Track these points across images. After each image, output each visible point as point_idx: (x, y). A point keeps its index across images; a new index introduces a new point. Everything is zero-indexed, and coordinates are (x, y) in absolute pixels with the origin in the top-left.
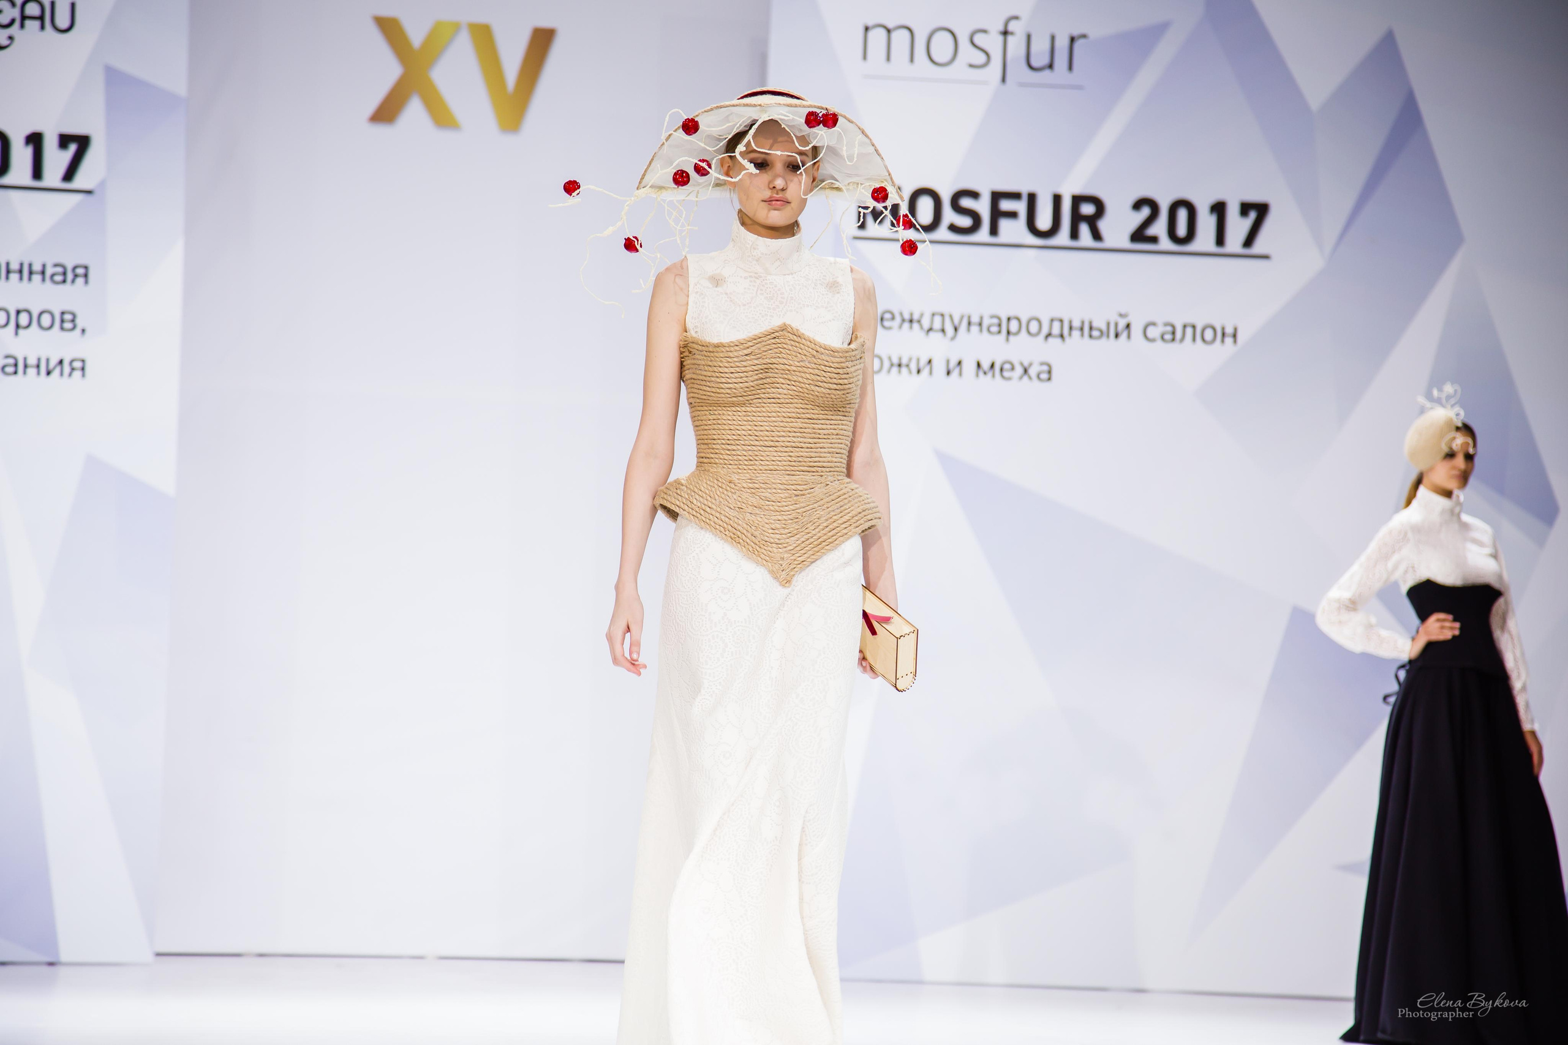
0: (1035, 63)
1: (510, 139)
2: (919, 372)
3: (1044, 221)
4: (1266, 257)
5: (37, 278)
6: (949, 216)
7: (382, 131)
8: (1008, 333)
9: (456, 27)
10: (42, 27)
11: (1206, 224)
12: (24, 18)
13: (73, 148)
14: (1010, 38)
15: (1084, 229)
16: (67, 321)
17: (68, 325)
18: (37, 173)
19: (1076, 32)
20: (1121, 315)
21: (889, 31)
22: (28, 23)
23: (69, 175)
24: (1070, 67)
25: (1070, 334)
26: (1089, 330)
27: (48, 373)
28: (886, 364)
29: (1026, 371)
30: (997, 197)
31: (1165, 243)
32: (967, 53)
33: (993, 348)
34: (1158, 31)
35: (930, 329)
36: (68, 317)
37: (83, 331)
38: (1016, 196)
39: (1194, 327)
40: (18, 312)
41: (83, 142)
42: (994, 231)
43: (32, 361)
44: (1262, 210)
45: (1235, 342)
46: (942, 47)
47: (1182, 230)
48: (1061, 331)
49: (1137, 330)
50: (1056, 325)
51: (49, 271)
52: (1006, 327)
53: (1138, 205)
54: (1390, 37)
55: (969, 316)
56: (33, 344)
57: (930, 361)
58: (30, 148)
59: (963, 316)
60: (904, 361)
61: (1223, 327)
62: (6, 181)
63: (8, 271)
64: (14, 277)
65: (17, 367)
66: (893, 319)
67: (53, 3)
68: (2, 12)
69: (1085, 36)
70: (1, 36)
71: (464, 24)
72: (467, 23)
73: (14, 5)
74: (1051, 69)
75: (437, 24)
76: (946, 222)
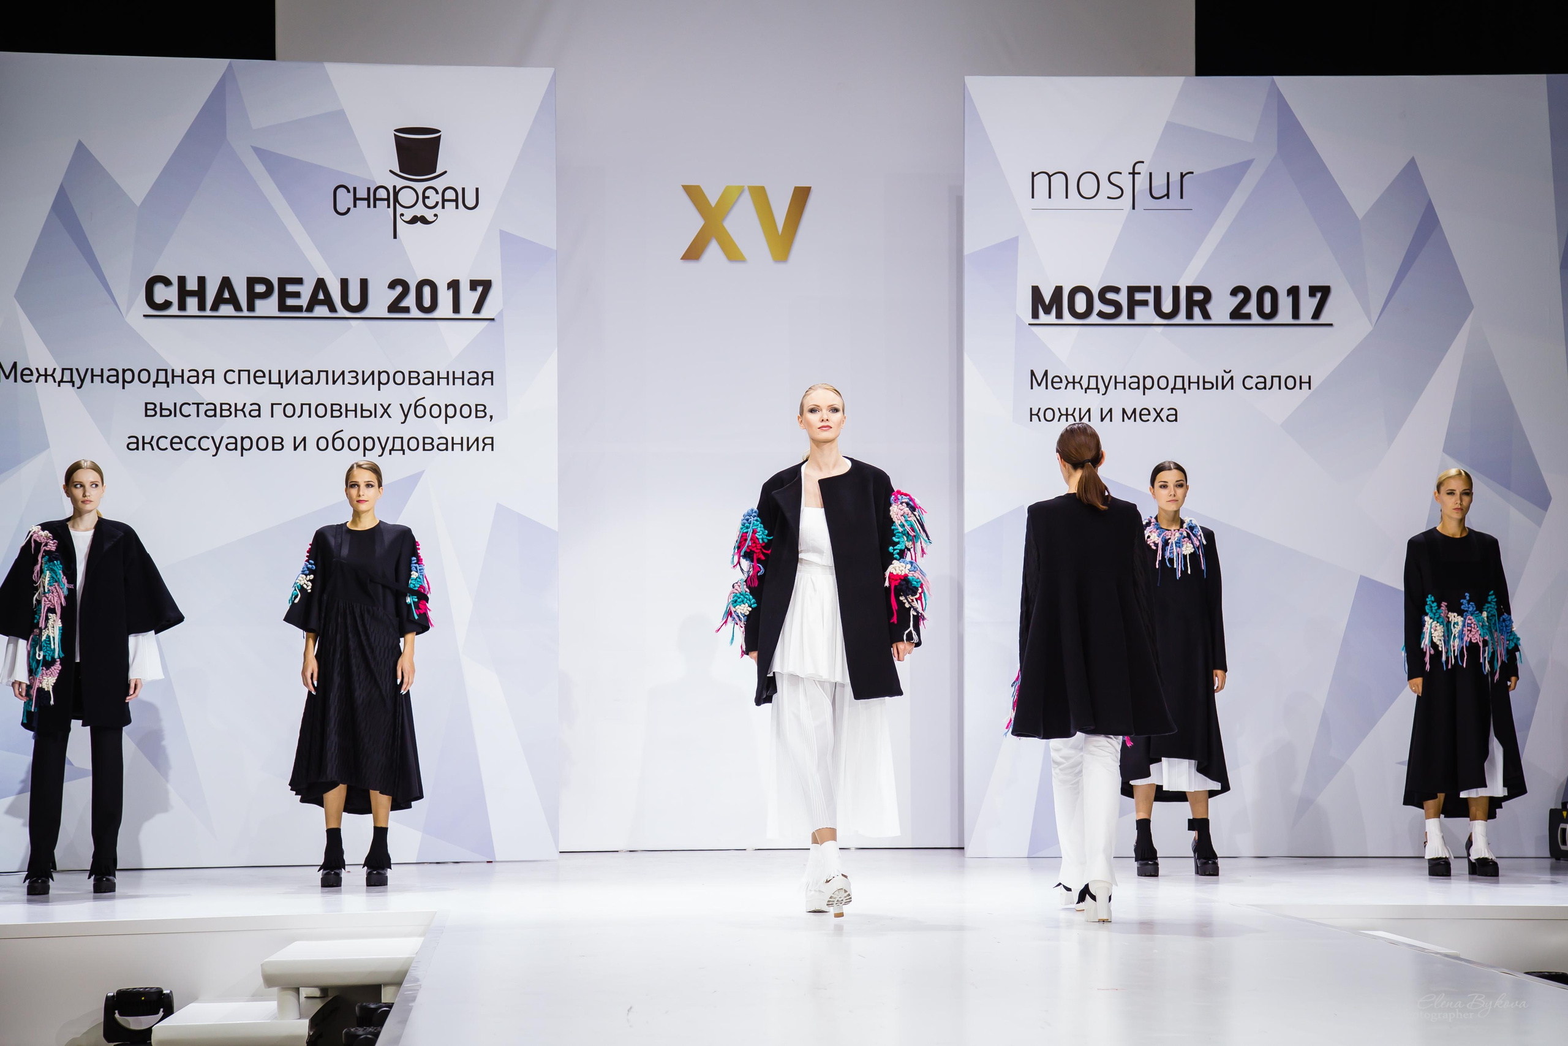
0: (1156, 193)
1: (781, 266)
3: (1167, 307)
4: (1331, 325)
5: (458, 382)
6: (1098, 306)
7: (691, 265)
8: (1145, 387)
9: (741, 190)
10: (457, 207)
11: (1285, 303)
12: (444, 200)
13: (480, 289)
14: (1136, 175)
15: (1197, 311)
16: (480, 411)
17: (482, 414)
18: (456, 309)
19: (1184, 172)
20: (1225, 371)
21: (1050, 177)
22: (446, 204)
23: (478, 309)
24: (1182, 197)
25: (1189, 388)
26: (1203, 383)
27: (469, 449)
28: (1057, 414)
29: (1158, 415)
30: (1132, 290)
31: (1256, 319)
32: (1107, 189)
33: (1133, 400)
34: (1244, 166)
35: (1088, 388)
36: (480, 408)
37: (491, 417)
38: (1146, 289)
39: (1280, 377)
40: (447, 406)
41: (487, 285)
42: (1131, 315)
43: (457, 440)
44: (1325, 291)
45: (1310, 388)
46: (1088, 186)
47: (1267, 309)
48: (1183, 384)
49: (1238, 382)
50: (1179, 380)
51: (467, 377)
52: (1141, 384)
54: (1412, 163)
55: (1116, 377)
56: (458, 428)
57: (1089, 410)
58: (451, 291)
59: (1111, 377)
60: (1070, 412)
61: (1301, 377)
62: (435, 315)
63: (439, 378)
64: (443, 382)
65: (447, 444)
66: (1061, 382)
67: (463, 189)
68: (428, 197)
69: (1192, 173)
70: (429, 215)
71: (746, 187)
72: (748, 187)
73: (437, 193)
74: (1168, 198)
75: (727, 188)
76: (1096, 311)
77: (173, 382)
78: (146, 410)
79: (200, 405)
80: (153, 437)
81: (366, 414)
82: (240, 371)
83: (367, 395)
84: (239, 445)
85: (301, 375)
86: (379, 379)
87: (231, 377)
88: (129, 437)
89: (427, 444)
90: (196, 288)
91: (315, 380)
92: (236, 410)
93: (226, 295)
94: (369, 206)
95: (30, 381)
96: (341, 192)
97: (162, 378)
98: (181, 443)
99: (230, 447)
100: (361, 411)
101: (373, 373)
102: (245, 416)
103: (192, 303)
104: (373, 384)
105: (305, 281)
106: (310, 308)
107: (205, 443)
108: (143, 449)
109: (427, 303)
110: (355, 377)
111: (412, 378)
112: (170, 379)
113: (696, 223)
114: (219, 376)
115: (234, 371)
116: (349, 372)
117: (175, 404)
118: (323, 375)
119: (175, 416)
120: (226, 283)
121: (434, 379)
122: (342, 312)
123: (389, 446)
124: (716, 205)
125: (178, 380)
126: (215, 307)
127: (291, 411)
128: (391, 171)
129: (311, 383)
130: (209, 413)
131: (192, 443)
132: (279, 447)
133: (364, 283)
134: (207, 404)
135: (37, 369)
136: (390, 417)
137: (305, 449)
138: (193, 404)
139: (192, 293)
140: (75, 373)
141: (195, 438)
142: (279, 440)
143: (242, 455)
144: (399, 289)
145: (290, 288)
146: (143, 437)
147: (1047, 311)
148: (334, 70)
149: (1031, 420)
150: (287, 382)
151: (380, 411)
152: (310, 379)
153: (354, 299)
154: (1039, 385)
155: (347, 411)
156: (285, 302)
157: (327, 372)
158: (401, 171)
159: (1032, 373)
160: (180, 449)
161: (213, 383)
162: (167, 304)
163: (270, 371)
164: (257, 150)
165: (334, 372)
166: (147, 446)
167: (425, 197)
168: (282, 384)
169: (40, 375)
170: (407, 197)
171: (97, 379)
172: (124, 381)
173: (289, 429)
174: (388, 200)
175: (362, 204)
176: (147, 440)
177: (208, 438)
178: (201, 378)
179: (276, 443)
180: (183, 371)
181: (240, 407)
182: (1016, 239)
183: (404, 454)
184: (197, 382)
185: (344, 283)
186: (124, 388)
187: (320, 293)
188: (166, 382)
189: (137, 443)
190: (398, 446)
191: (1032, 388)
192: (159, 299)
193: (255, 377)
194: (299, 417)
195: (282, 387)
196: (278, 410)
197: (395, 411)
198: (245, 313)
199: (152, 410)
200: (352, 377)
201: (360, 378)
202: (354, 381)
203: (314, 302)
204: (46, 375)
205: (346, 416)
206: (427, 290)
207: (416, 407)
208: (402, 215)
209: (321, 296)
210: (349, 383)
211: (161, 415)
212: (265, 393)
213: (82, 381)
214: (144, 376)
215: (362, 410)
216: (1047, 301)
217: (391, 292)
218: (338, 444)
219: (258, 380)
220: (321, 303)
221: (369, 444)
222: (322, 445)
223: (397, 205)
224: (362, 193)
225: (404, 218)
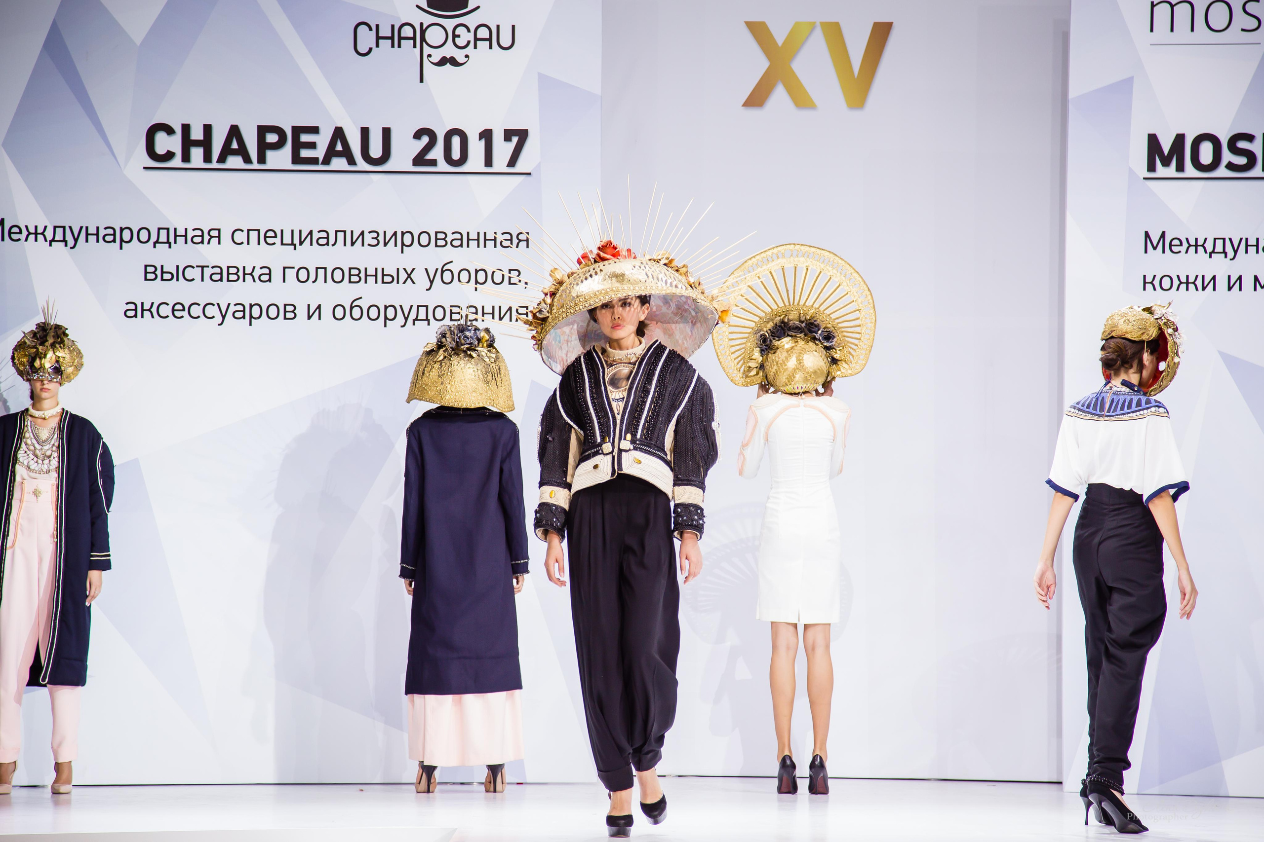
1: (856, 114)
2: (1204, 288)
5: (490, 244)
6: (1227, 156)
7: (753, 112)
9: (813, 26)
10: (491, 47)
12: (476, 39)
13: (515, 139)
16: (512, 277)
17: (516, 280)
18: (489, 162)
21: (1172, 6)
22: (479, 43)
23: (512, 162)
27: (501, 319)
28: (1176, 283)
32: (1241, 20)
35: (1213, 252)
36: (514, 273)
37: (526, 284)
40: (477, 271)
41: (523, 135)
43: (488, 310)
46: (1219, 16)
51: (499, 238)
55: (1247, 239)
56: (489, 296)
57: (1214, 278)
58: (483, 141)
59: (1241, 239)
60: (1191, 280)
62: (465, 169)
63: (468, 240)
64: (473, 244)
65: (477, 314)
66: (1181, 244)
67: (498, 27)
68: (459, 36)
70: (459, 56)
71: (818, 24)
72: (821, 23)
73: (469, 31)
75: (797, 25)
76: (1224, 162)
77: (175, 242)
78: (146, 273)
79: (205, 268)
80: (152, 304)
81: (387, 279)
82: (249, 231)
83: (389, 258)
84: (248, 313)
85: (316, 235)
86: (401, 240)
87: (240, 237)
88: (127, 304)
89: (455, 313)
90: (201, 138)
91: (332, 241)
92: (244, 274)
93: (235, 145)
94: (393, 46)
95: (19, 240)
96: (362, 29)
97: (163, 238)
98: (184, 310)
99: (237, 315)
100: (382, 277)
101: (395, 234)
102: (254, 281)
103: (197, 153)
104: (396, 245)
105: (321, 130)
106: (327, 161)
107: (210, 311)
108: (142, 317)
109: (456, 155)
110: (376, 238)
111: (439, 239)
112: (172, 239)
113: (760, 64)
114: (226, 236)
115: (242, 231)
116: (370, 232)
117: (178, 267)
118: (341, 235)
119: (177, 280)
120: (234, 132)
121: (462, 240)
122: (362, 165)
123: (413, 316)
124: (784, 43)
125: (180, 240)
126: (222, 159)
127: (304, 276)
128: (418, 6)
129: (327, 244)
130: (214, 278)
131: (196, 311)
132: (292, 315)
133: (387, 132)
134: (213, 267)
135: (26, 227)
136: (414, 283)
137: (320, 319)
138: (197, 266)
139: (197, 143)
140: (68, 231)
141: (199, 305)
142: (291, 308)
143: (250, 324)
144: (425, 140)
145: (305, 138)
146: (142, 304)
147: (1166, 163)
149: (1144, 289)
150: (301, 243)
151: (403, 276)
152: (325, 240)
153: (376, 151)
154: (1155, 248)
155: (366, 275)
156: (299, 153)
157: (345, 232)
158: (428, 7)
159: (1147, 235)
160: (182, 317)
161: (219, 243)
162: (170, 155)
163: (282, 231)
165: (352, 232)
166: (147, 314)
167: (455, 36)
168: (295, 245)
169: (29, 234)
170: (435, 36)
171: (92, 239)
172: (122, 240)
173: (303, 295)
174: (414, 38)
175: (385, 44)
176: (147, 307)
177: (213, 305)
178: (206, 237)
179: (288, 312)
180: (186, 230)
181: (248, 271)
182: (1130, 81)
183: (429, 324)
184: (202, 242)
185: (365, 132)
186: (121, 248)
187: (338, 145)
188: (168, 242)
189: (136, 310)
190: (422, 315)
191: (1146, 252)
192: (160, 150)
193: (265, 237)
194: (314, 282)
195: (295, 249)
196: (291, 274)
197: (420, 277)
198: (255, 165)
199: (151, 273)
200: (373, 238)
201: (381, 239)
202: (375, 242)
203: (331, 153)
204: (36, 234)
205: (366, 282)
206: (456, 141)
207: (442, 272)
208: (429, 56)
209: (339, 147)
210: (369, 245)
211: (162, 279)
212: (276, 256)
213: (76, 240)
214: (144, 235)
215: (383, 275)
216: (1166, 150)
217: (416, 142)
218: (356, 313)
219: (269, 240)
220: (339, 154)
221: (390, 313)
222: (339, 314)
223: (424, 44)
224: (385, 31)
225: (429, 58)
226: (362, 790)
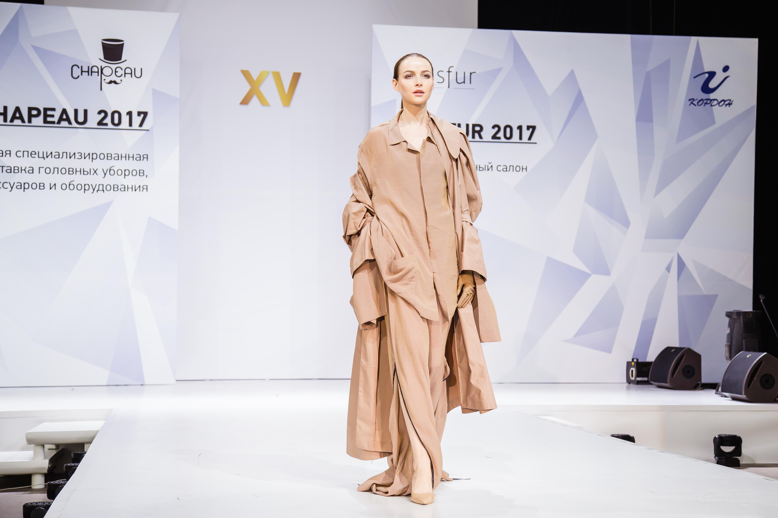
0: (459, 82)
1: (286, 109)
4: (536, 143)
5: (131, 159)
7: (244, 107)
9: (268, 73)
10: (132, 77)
11: (516, 133)
12: (125, 73)
13: (142, 116)
14: (450, 73)
15: (477, 135)
16: (141, 173)
17: (143, 174)
18: (131, 124)
19: (472, 72)
20: (490, 163)
22: (126, 75)
23: (141, 125)
24: (470, 83)
27: (135, 190)
31: (503, 139)
34: (498, 70)
36: (141, 172)
37: (147, 176)
39: (513, 166)
40: (125, 170)
41: (145, 114)
43: (130, 186)
44: (534, 128)
45: (526, 171)
47: (508, 135)
49: (494, 168)
51: (135, 157)
53: (494, 127)
54: (572, 72)
56: (130, 181)
58: (128, 116)
61: (522, 167)
62: (120, 127)
63: (122, 157)
64: (124, 159)
65: (125, 188)
67: (135, 69)
68: (118, 72)
69: (475, 72)
70: (118, 80)
72: (271, 72)
73: (122, 69)
74: (464, 83)
75: (262, 72)
79: (4, 168)
81: (86, 173)
82: (23, 151)
83: (87, 164)
84: (23, 186)
85: (53, 154)
86: (92, 156)
87: (20, 154)
89: (115, 188)
90: (2, 112)
91: (61, 156)
92: (21, 170)
93: (18, 115)
94: (88, 75)
96: (75, 68)
99: (18, 187)
100: (83, 172)
101: (89, 154)
102: (26, 173)
103: (1, 118)
104: (89, 159)
105: (57, 109)
106: (59, 122)
107: (6, 185)
109: (116, 121)
110: (81, 156)
111: (109, 157)
113: (246, 88)
114: (13, 154)
115: (21, 152)
116: (78, 153)
118: (65, 154)
120: (17, 109)
121: (119, 157)
122: (74, 124)
123: (97, 189)
124: (258, 79)
126: (12, 121)
127: (48, 171)
128: (100, 59)
129: (59, 158)
130: (8, 171)
132: (43, 188)
133: (86, 111)
134: (7, 167)
136: (97, 175)
137: (55, 189)
139: (1, 114)
142: (43, 185)
143: (24, 191)
144: (103, 115)
145: (49, 113)
148: (72, 10)
150: (47, 157)
151: (92, 172)
153: (81, 119)
155: (76, 171)
156: (46, 119)
157: (67, 153)
158: (105, 58)
161: (10, 156)
163: (39, 152)
164: (34, 47)
165: (70, 153)
167: (116, 72)
168: (44, 158)
170: (107, 71)
173: (48, 179)
174: (98, 72)
175: (85, 74)
177: (7, 183)
178: (4, 154)
179: (41, 186)
181: (23, 168)
183: (104, 192)
184: (2, 156)
185: (76, 111)
187: (64, 116)
190: (101, 188)
193: (31, 154)
194: (53, 174)
196: (42, 170)
198: (27, 124)
201: (83, 156)
202: (80, 157)
203: (61, 119)
205: (76, 174)
206: (116, 116)
207: (110, 170)
208: (105, 80)
209: (64, 117)
210: (78, 158)
212: (36, 162)
215: (84, 171)
217: (99, 116)
218: (72, 187)
219: (33, 156)
220: (64, 120)
221: (87, 187)
222: (64, 187)
223: (102, 75)
224: (85, 69)
225: (105, 81)
226: (73, 389)
